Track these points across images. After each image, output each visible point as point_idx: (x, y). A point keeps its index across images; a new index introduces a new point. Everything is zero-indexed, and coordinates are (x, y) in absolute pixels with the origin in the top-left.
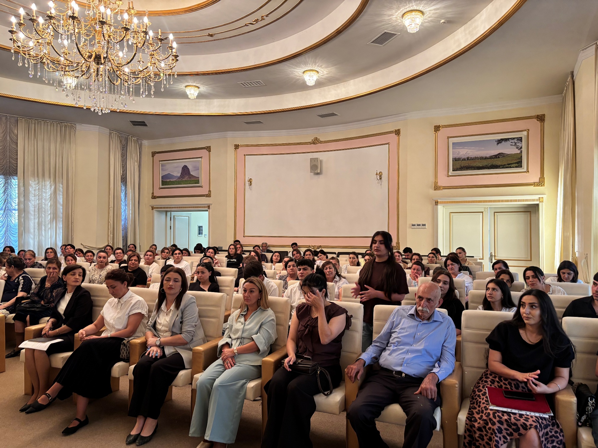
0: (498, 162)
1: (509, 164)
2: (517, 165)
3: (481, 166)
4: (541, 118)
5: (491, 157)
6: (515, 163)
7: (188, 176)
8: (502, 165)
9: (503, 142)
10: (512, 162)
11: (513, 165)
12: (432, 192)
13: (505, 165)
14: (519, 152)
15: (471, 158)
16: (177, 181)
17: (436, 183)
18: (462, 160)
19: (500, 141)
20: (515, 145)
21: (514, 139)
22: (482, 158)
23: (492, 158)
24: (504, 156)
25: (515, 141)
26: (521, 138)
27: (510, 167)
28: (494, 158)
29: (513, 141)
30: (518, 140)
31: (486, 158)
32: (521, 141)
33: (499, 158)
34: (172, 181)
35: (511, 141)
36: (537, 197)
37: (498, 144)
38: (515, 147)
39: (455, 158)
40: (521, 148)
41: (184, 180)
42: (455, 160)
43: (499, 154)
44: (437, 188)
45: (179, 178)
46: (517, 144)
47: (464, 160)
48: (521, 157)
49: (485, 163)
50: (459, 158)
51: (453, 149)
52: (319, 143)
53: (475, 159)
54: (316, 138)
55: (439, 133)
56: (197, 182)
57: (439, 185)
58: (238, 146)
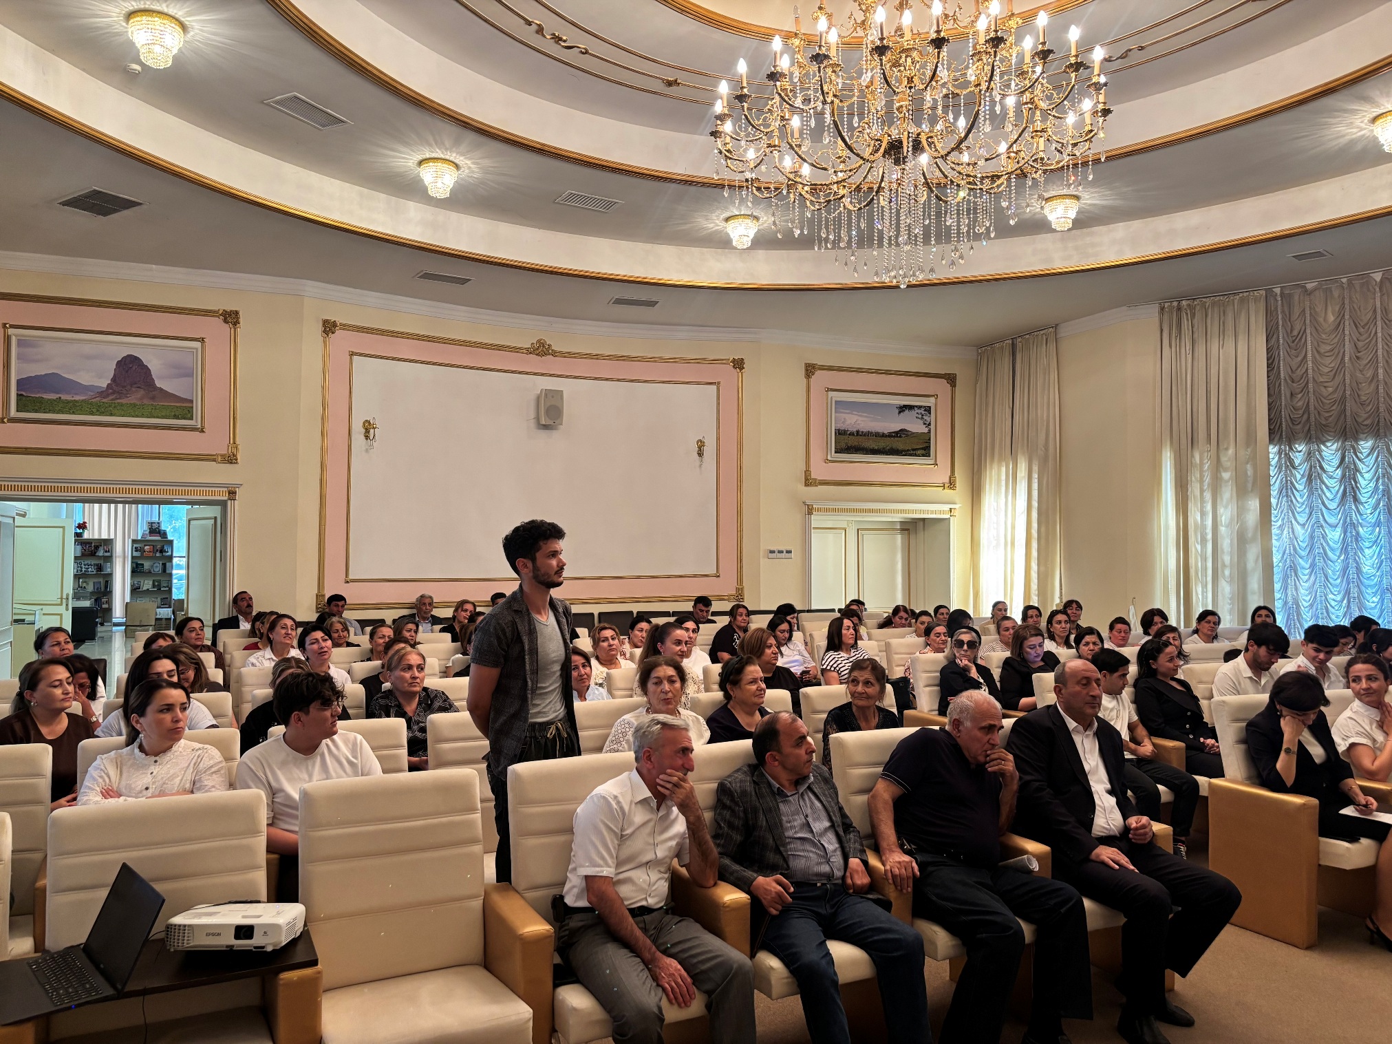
0: (899, 444)
1: (914, 450)
2: (923, 452)
3: (876, 448)
4: (951, 379)
5: (890, 435)
6: (922, 449)
7: (142, 392)
8: (904, 451)
9: (907, 411)
10: (918, 447)
11: (919, 452)
12: (801, 488)
13: (908, 450)
14: (926, 430)
15: (862, 432)
16: (91, 404)
17: (807, 472)
18: (850, 435)
19: (902, 409)
20: (922, 418)
21: (920, 407)
22: (877, 435)
23: (892, 437)
24: (907, 436)
25: (922, 411)
26: (930, 407)
27: (916, 455)
28: (894, 437)
29: (919, 411)
30: (925, 410)
31: (883, 435)
32: (930, 413)
33: (900, 437)
34: (68, 402)
35: (917, 411)
36: (946, 507)
37: (900, 412)
38: (922, 422)
39: (839, 430)
40: (929, 424)
41: (123, 401)
42: (840, 433)
43: (901, 430)
44: (809, 482)
45: (103, 393)
46: (925, 418)
47: (852, 434)
48: (930, 439)
49: (881, 444)
50: (845, 431)
51: (836, 412)
52: (549, 354)
53: (868, 434)
54: (541, 343)
55: (813, 379)
56: (187, 413)
57: (813, 476)
58: (334, 324)
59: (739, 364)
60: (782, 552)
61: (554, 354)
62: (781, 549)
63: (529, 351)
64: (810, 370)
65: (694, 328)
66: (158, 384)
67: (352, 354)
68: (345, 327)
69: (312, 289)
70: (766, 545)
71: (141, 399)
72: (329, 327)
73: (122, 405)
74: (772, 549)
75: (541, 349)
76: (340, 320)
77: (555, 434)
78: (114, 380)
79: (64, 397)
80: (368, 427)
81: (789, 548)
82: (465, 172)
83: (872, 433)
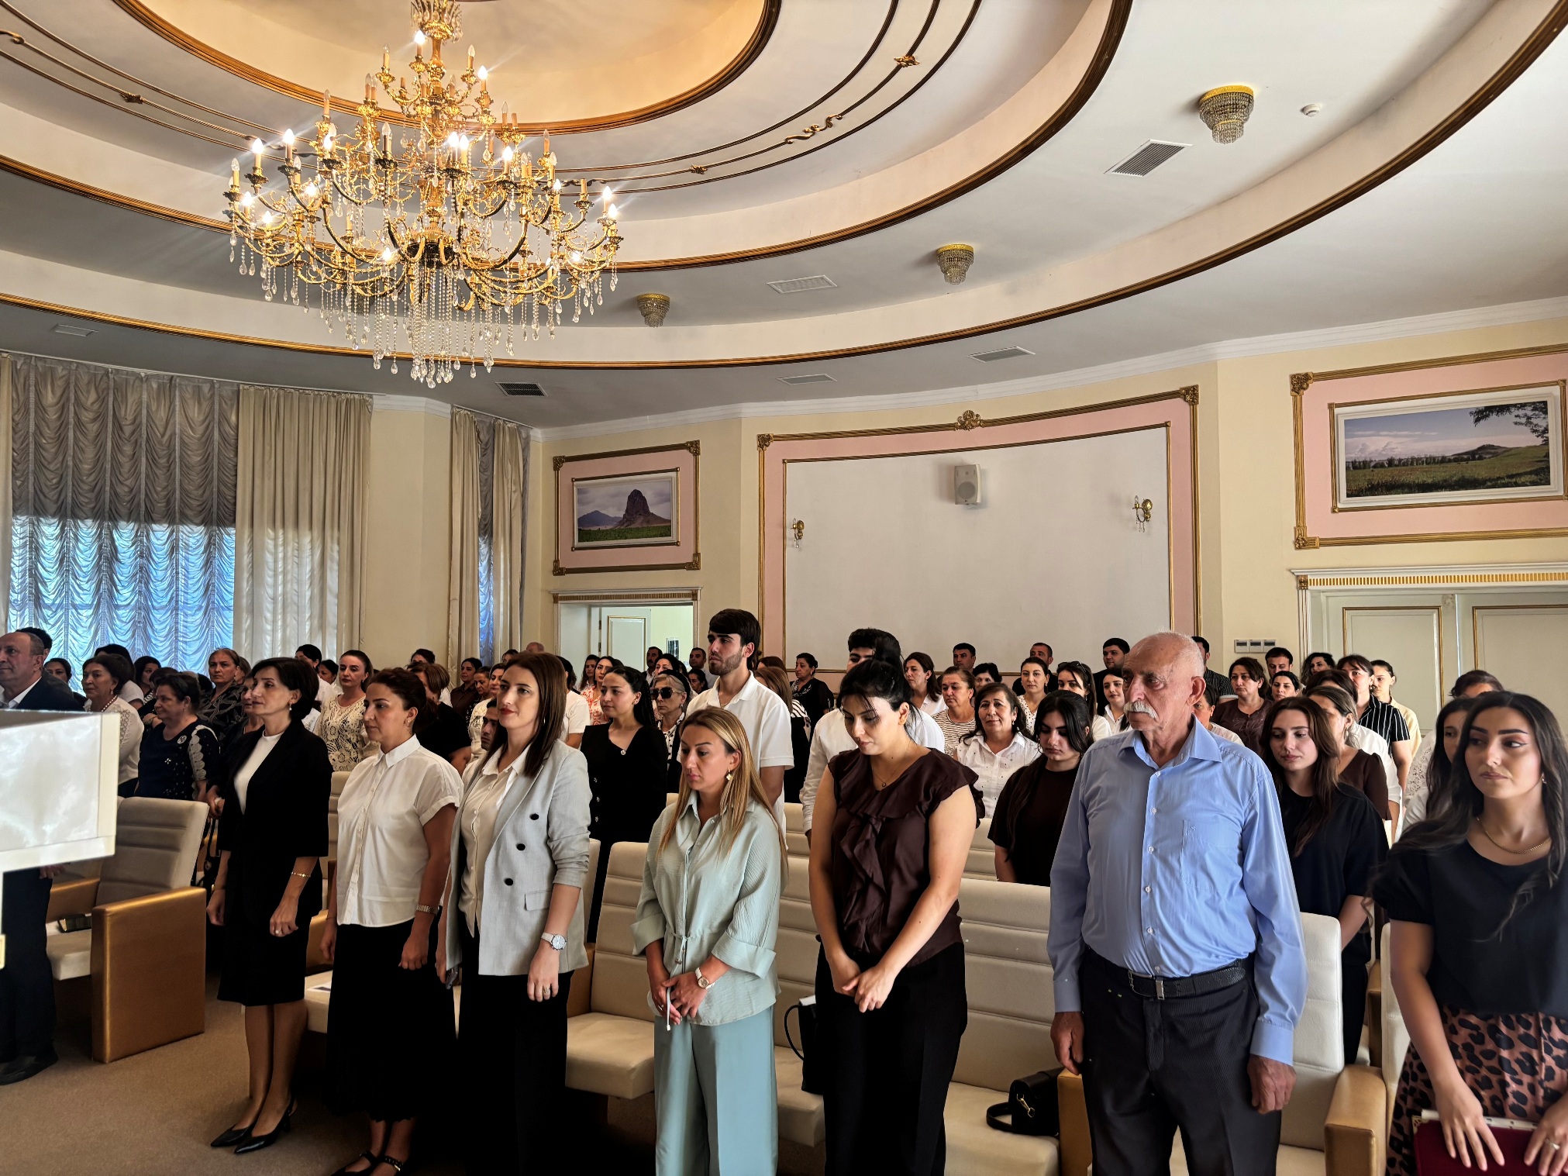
0: (1479, 470)
1: (1511, 476)
2: (1534, 477)
3: (1430, 481)
6: (1530, 473)
7: (642, 518)
9: (1493, 417)
10: (1521, 471)
11: (1523, 479)
12: (1290, 551)
13: (1499, 478)
14: (1539, 441)
15: (1400, 460)
16: (617, 531)
17: (1300, 526)
18: (1375, 467)
20: (1528, 422)
21: (1523, 406)
22: (1431, 461)
23: (1463, 460)
24: (1495, 455)
25: (1529, 411)
26: (1545, 403)
27: (1517, 485)
28: (1467, 460)
29: (1521, 412)
30: (1535, 409)
31: (1444, 460)
32: (1546, 413)
33: (1480, 458)
34: (603, 531)
35: (1515, 412)
37: (1477, 420)
38: (1527, 429)
39: (1354, 463)
40: (1546, 430)
41: (632, 526)
43: (1483, 448)
44: (1303, 543)
45: (621, 523)
46: (1534, 421)
47: (1379, 465)
48: (1547, 455)
49: (1440, 474)
50: (1365, 462)
52: (977, 426)
53: (1413, 462)
54: (969, 414)
55: (1307, 394)
56: (667, 532)
57: (1310, 534)
58: (770, 438)
59: (1190, 395)
60: (1258, 642)
61: (982, 424)
62: (1255, 639)
63: (956, 427)
64: (1300, 383)
66: (652, 510)
68: (780, 438)
69: (749, 409)
70: (1230, 632)
71: (642, 523)
72: (764, 441)
73: (631, 529)
74: (1241, 639)
75: (968, 421)
78: (627, 511)
79: (602, 528)
83: (1434, 458)
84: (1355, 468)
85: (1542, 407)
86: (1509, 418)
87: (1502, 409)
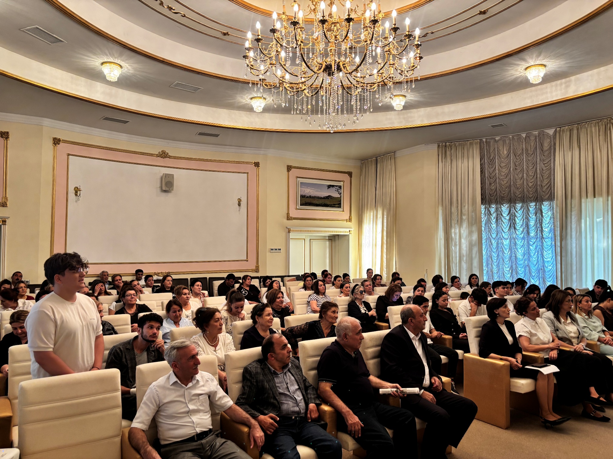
0: (327, 202)
1: (334, 205)
2: (338, 205)
3: (318, 203)
4: (350, 174)
5: (324, 198)
8: (330, 205)
9: (331, 188)
10: (336, 203)
11: (336, 206)
12: (285, 221)
13: (332, 205)
14: (339, 196)
15: (312, 196)
17: (288, 214)
19: (329, 186)
20: (338, 191)
21: (337, 186)
22: (318, 198)
24: (331, 198)
25: (338, 188)
26: (341, 186)
28: (326, 199)
29: (336, 188)
31: (321, 198)
32: (341, 189)
33: (328, 199)
36: (348, 230)
37: (328, 188)
38: (337, 192)
39: (302, 195)
40: (341, 193)
43: (329, 196)
44: (289, 218)
47: (307, 197)
48: (341, 200)
49: (320, 202)
50: (304, 196)
51: (301, 187)
52: (167, 157)
53: (314, 198)
54: (163, 152)
55: (291, 172)
57: (290, 216)
58: (59, 140)
59: (257, 165)
60: (277, 250)
61: (170, 157)
62: (276, 248)
63: (158, 156)
64: (289, 168)
65: (237, 147)
67: (69, 155)
68: (65, 142)
69: (47, 122)
70: (269, 246)
72: (56, 141)
74: (272, 248)
75: (164, 155)
76: (62, 138)
77: (170, 195)
80: (77, 191)
81: (279, 248)
82: (125, 70)
83: (316, 197)
84: (302, 197)
85: (340, 187)
86: (334, 189)
87: (333, 186)
